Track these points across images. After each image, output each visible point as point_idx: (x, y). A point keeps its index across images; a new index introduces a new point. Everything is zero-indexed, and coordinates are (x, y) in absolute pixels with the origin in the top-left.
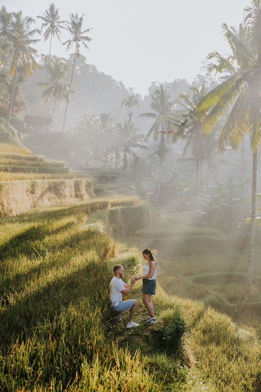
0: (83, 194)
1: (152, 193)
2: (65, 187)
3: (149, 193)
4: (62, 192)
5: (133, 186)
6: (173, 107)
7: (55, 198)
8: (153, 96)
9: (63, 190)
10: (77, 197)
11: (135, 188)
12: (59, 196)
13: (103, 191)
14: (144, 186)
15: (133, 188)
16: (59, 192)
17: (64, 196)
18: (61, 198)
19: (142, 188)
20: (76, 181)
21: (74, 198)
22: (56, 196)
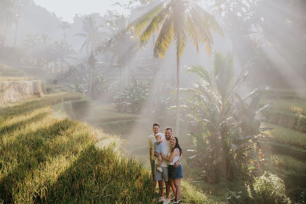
0: (39, 92)
1: (87, 90)
2: (26, 87)
3: (85, 91)
4: (24, 90)
5: (73, 85)
6: (99, 29)
7: (19, 95)
8: (84, 22)
9: (25, 89)
10: (36, 95)
11: (74, 87)
12: (21, 93)
13: (52, 89)
14: (81, 86)
15: (73, 87)
16: (22, 91)
17: (26, 93)
18: (24, 95)
19: (80, 87)
20: (34, 82)
21: (33, 95)
22: (19, 94)
